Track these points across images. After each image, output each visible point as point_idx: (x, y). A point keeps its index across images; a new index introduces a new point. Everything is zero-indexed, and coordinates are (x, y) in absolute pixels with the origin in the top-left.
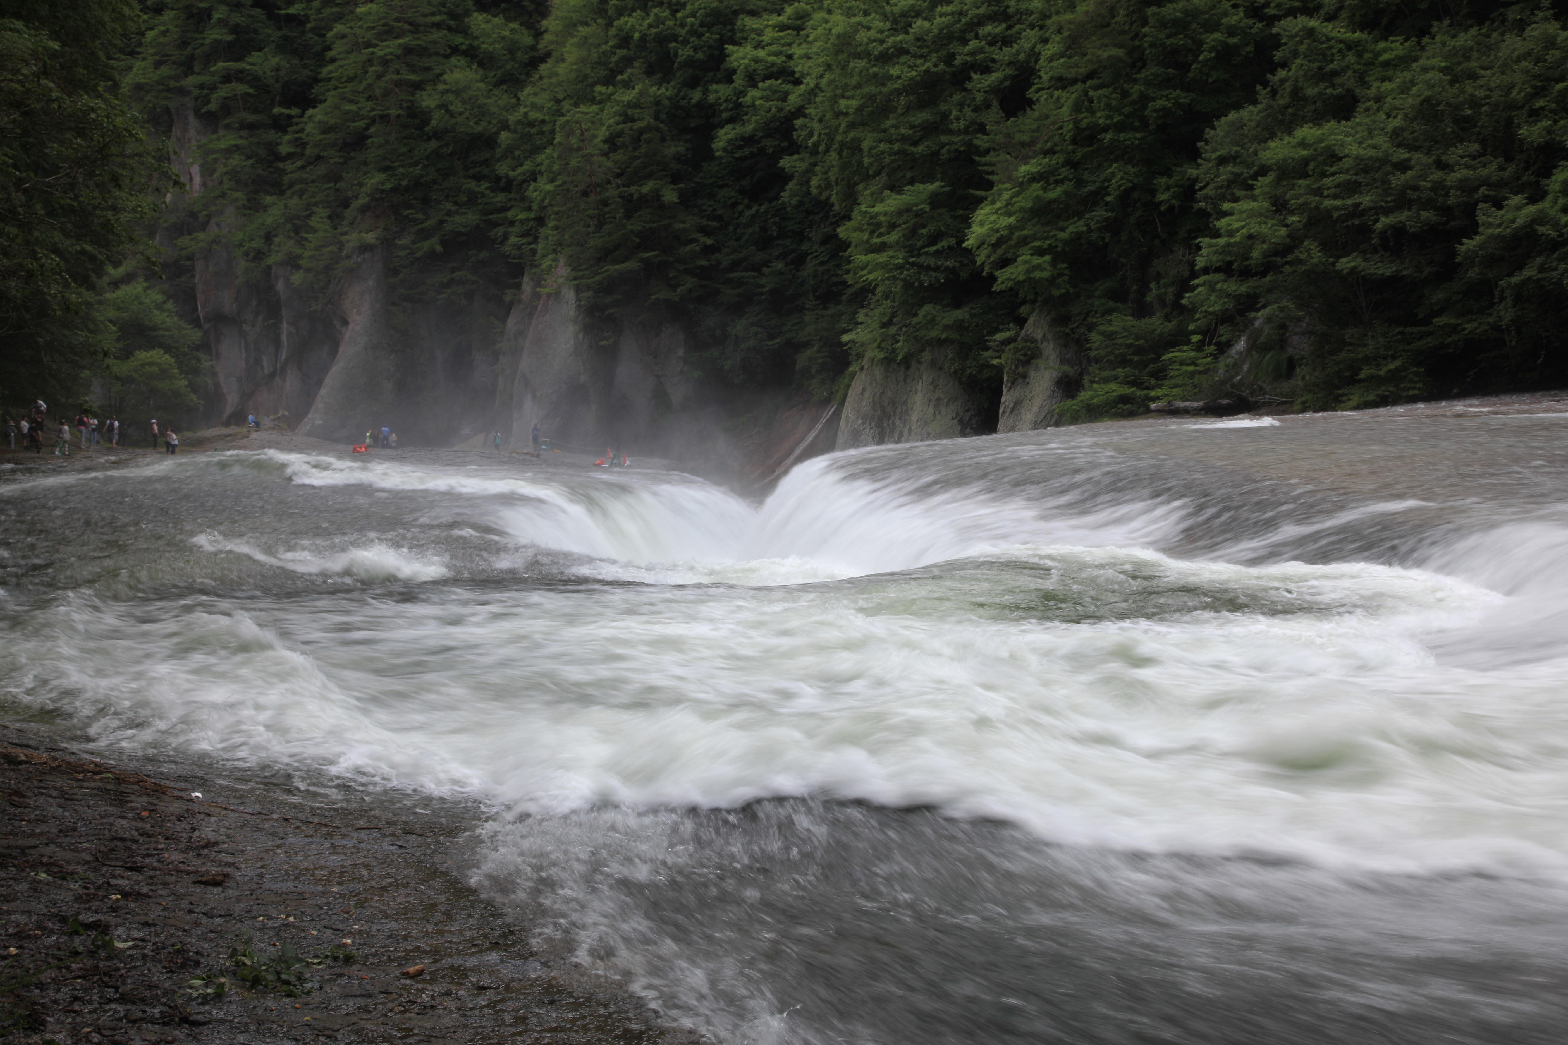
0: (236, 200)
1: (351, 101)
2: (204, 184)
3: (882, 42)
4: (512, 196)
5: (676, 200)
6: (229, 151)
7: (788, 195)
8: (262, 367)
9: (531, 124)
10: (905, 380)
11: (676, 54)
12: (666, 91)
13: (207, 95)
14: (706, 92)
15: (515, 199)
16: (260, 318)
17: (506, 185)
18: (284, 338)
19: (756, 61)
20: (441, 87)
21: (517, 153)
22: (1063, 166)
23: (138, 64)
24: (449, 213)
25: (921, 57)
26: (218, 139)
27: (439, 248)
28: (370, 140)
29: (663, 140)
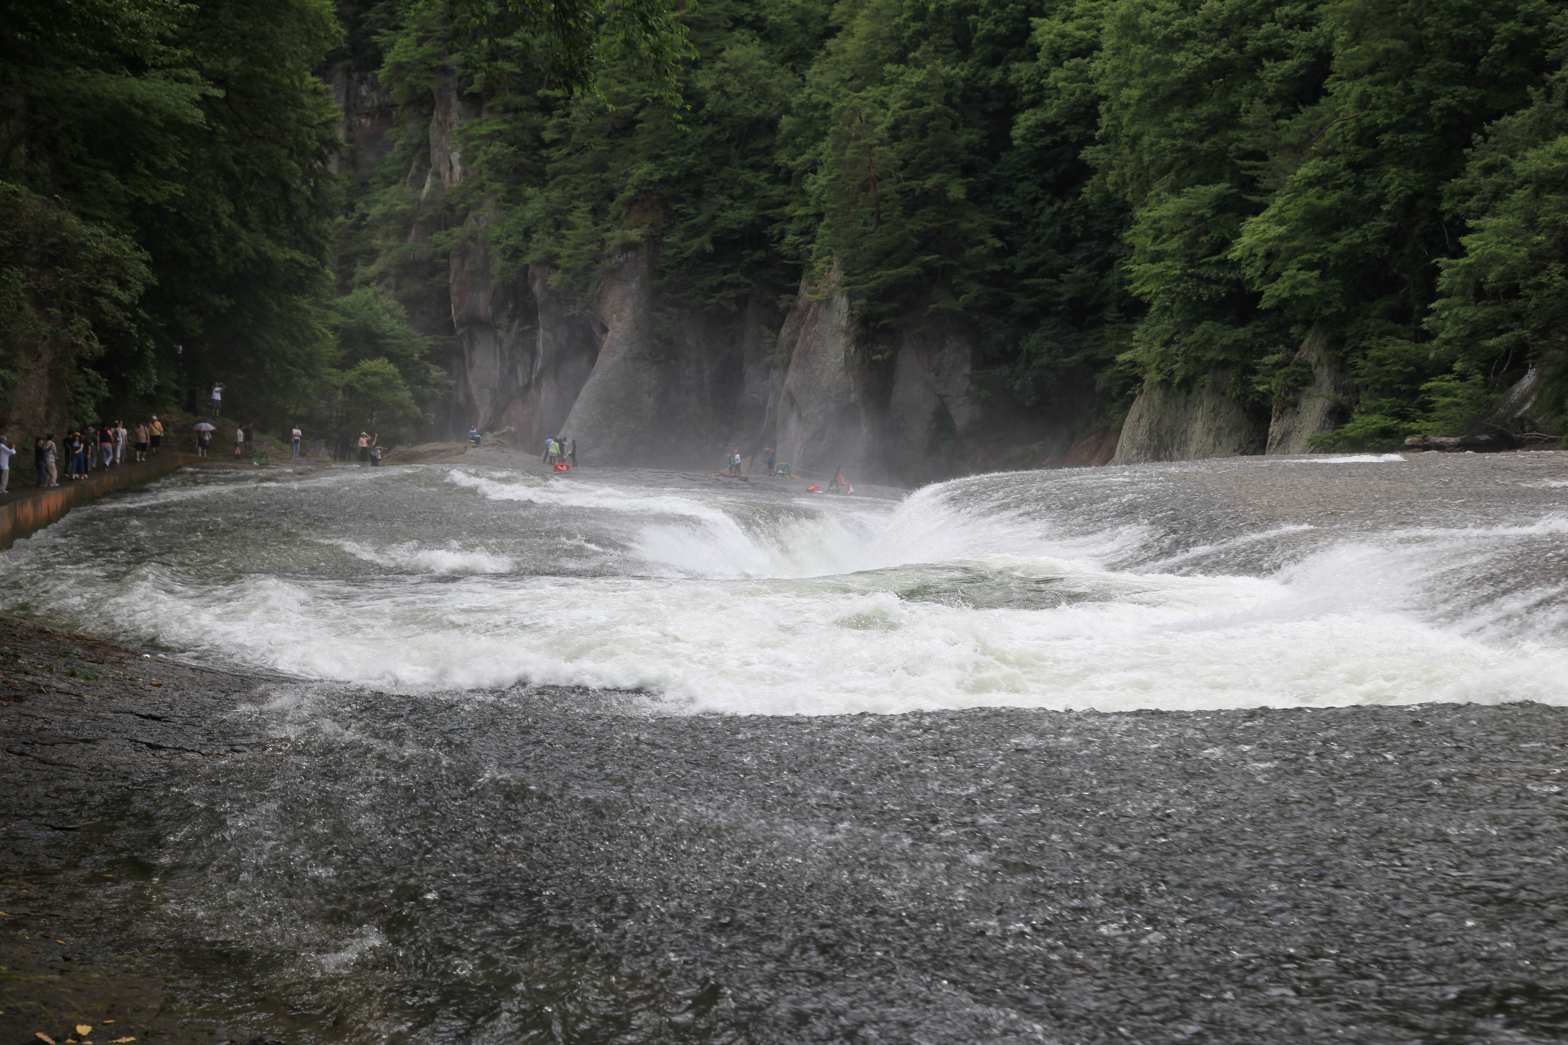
0: (495, 192)
1: (621, 82)
2: (465, 173)
3: (1167, 24)
4: (791, 188)
5: (962, 196)
6: (492, 136)
7: (1088, 192)
8: (517, 378)
9: (815, 107)
10: (1185, 407)
11: (975, 29)
12: (960, 71)
13: (471, 75)
14: (1007, 71)
15: (794, 193)
16: (516, 323)
17: (786, 177)
18: (540, 345)
19: (1063, 36)
20: (719, 65)
21: (798, 140)
22: (1345, 169)
23: (402, 41)
24: (722, 208)
25: (1209, 42)
26: (480, 124)
27: (709, 247)
28: (638, 126)
29: (954, 127)
